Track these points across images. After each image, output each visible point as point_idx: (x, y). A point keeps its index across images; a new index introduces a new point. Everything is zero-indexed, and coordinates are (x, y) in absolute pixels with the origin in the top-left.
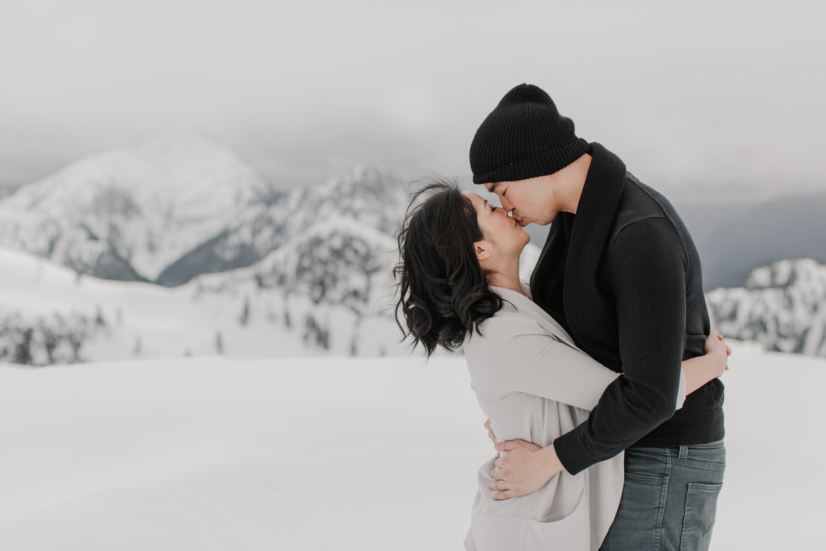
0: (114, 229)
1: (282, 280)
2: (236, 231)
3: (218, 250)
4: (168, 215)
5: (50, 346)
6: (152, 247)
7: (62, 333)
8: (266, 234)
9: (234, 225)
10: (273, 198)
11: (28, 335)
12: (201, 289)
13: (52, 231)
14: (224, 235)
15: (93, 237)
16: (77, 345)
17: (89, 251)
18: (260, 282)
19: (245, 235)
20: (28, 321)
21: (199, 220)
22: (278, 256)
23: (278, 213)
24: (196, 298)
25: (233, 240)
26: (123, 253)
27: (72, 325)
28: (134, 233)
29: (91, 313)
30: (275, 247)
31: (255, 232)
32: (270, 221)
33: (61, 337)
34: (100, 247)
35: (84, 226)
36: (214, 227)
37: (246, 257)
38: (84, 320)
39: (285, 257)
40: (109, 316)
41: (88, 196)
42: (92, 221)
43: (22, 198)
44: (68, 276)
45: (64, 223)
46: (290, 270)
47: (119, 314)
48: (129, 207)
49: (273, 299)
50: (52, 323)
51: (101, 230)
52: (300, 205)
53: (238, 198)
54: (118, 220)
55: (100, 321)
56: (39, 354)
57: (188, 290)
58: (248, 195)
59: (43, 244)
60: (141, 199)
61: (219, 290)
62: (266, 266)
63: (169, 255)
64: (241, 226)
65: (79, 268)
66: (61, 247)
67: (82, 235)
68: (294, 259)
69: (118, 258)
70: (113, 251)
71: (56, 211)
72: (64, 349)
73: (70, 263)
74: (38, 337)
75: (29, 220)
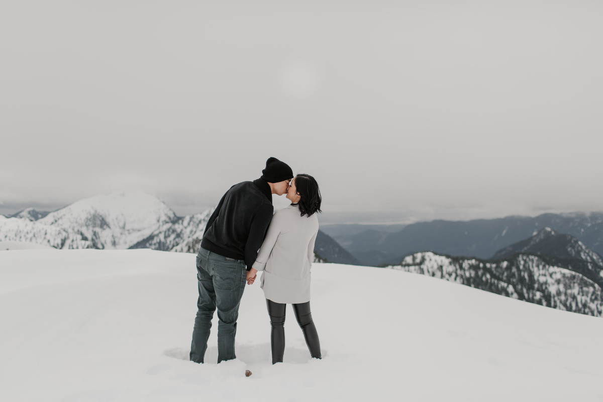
0: (95, 234)
2: (157, 235)
3: (148, 245)
4: (124, 228)
6: (114, 244)
8: (172, 237)
9: (156, 233)
10: (177, 220)
13: (64, 234)
14: (151, 238)
15: (85, 239)
17: (82, 245)
19: (162, 237)
21: (139, 231)
22: (178, 248)
23: (178, 227)
25: (156, 240)
26: (100, 246)
28: (105, 236)
30: (177, 244)
31: (166, 237)
32: (174, 231)
34: (88, 243)
35: (82, 234)
36: (146, 234)
39: (181, 249)
41: (84, 216)
42: (84, 230)
43: (50, 218)
45: (70, 231)
48: (104, 224)
51: (89, 235)
52: (189, 224)
53: (158, 221)
54: (98, 230)
58: (164, 218)
59: (59, 242)
60: (109, 220)
64: (160, 233)
66: (67, 243)
67: (79, 237)
68: (185, 250)
69: (97, 248)
70: (95, 245)
71: (66, 226)
75: (53, 230)
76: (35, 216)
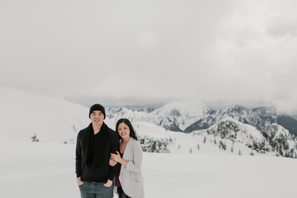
0: (175, 119)
1: (214, 132)
2: (203, 120)
3: (199, 124)
4: (187, 116)
5: (160, 146)
6: (183, 123)
7: (163, 142)
8: (211, 120)
9: (203, 118)
10: (212, 112)
11: (155, 143)
12: (194, 133)
13: (161, 119)
14: (200, 121)
15: (170, 121)
16: (166, 146)
17: (169, 124)
18: (208, 132)
19: (205, 121)
20: (155, 140)
21: (195, 117)
22: (213, 126)
23: (213, 116)
24: (193, 136)
25: (202, 122)
26: (177, 125)
27: (165, 141)
28: (179, 120)
29: (169, 139)
30: (213, 124)
31: (207, 121)
32: (211, 118)
33: (162, 143)
34: (172, 123)
35: (169, 119)
36: (198, 119)
37: (206, 126)
38: (167, 140)
39: (215, 127)
40: (173, 139)
41: (169, 111)
42: (170, 117)
43: (155, 112)
44: (164, 129)
45: (164, 117)
46: (216, 130)
47: (175, 139)
48: (178, 114)
49: (212, 137)
50: (160, 140)
51: (172, 119)
52: (219, 114)
53: (204, 113)
54: (176, 117)
55: (171, 140)
56: (157, 148)
57: (192, 134)
58: (206, 111)
59: (159, 122)
60: (181, 112)
61: (198, 134)
62: (210, 129)
63: (187, 125)
64: (205, 118)
65: (166, 128)
66: (163, 123)
67: (168, 120)
68: (217, 127)
69: (176, 126)
70: (174, 124)
71: (162, 115)
72: (163, 146)
73: (165, 127)
74: (157, 143)
75: (156, 117)
76: (150, 110)
